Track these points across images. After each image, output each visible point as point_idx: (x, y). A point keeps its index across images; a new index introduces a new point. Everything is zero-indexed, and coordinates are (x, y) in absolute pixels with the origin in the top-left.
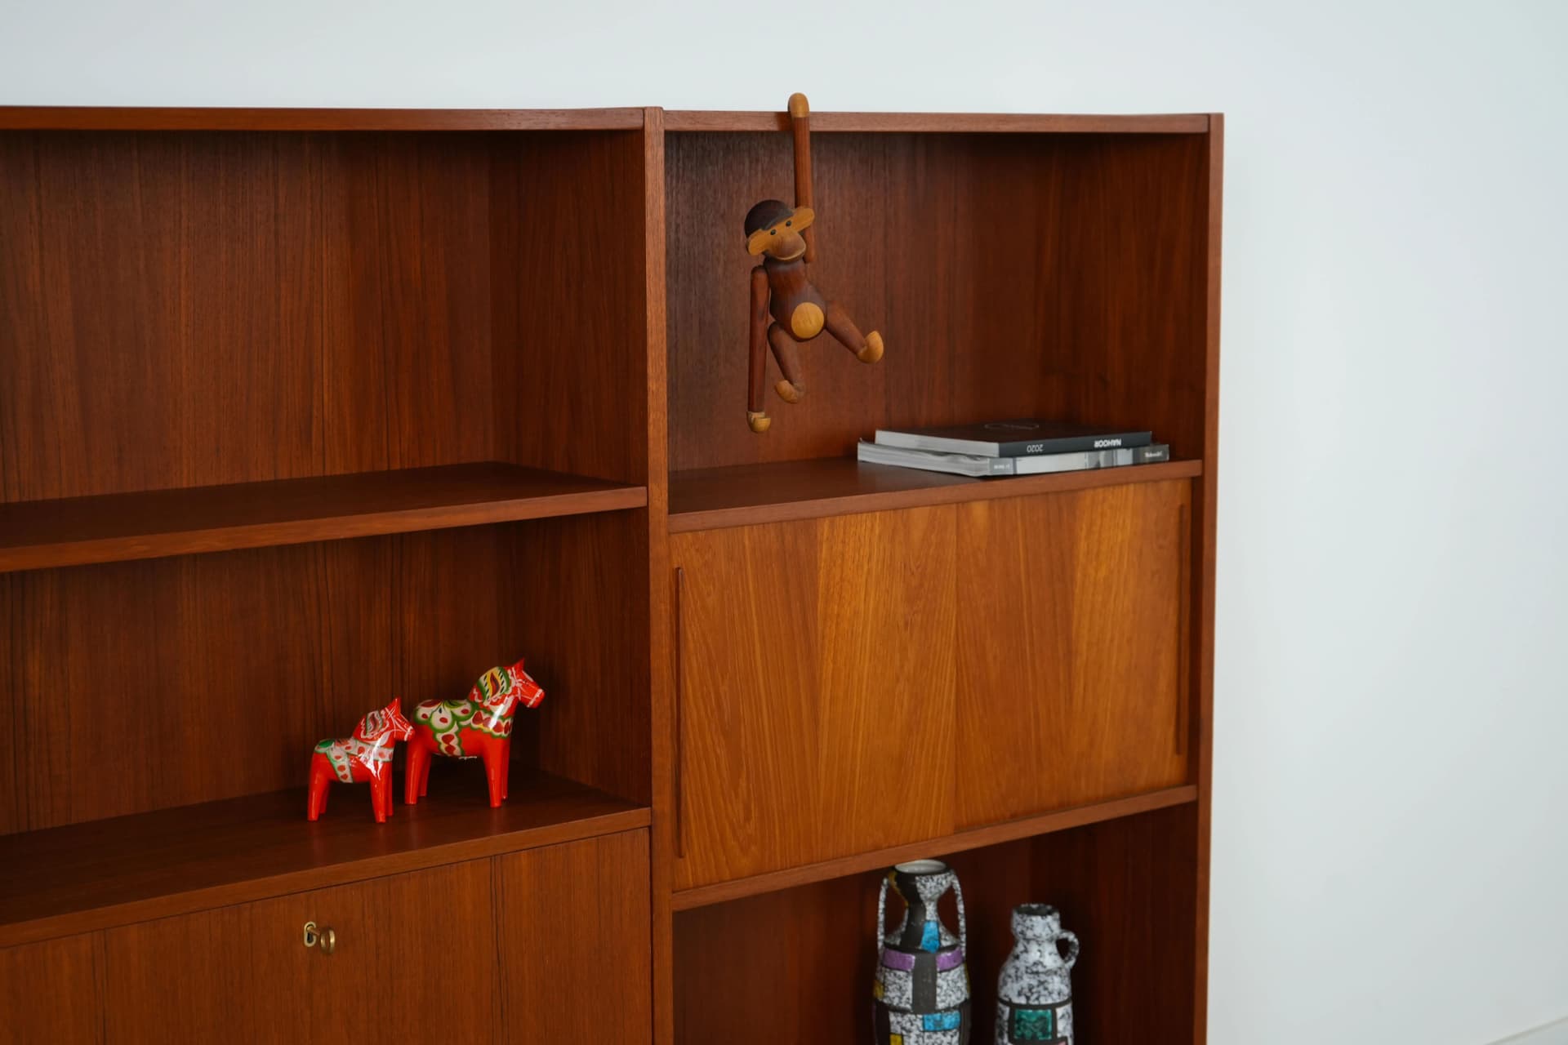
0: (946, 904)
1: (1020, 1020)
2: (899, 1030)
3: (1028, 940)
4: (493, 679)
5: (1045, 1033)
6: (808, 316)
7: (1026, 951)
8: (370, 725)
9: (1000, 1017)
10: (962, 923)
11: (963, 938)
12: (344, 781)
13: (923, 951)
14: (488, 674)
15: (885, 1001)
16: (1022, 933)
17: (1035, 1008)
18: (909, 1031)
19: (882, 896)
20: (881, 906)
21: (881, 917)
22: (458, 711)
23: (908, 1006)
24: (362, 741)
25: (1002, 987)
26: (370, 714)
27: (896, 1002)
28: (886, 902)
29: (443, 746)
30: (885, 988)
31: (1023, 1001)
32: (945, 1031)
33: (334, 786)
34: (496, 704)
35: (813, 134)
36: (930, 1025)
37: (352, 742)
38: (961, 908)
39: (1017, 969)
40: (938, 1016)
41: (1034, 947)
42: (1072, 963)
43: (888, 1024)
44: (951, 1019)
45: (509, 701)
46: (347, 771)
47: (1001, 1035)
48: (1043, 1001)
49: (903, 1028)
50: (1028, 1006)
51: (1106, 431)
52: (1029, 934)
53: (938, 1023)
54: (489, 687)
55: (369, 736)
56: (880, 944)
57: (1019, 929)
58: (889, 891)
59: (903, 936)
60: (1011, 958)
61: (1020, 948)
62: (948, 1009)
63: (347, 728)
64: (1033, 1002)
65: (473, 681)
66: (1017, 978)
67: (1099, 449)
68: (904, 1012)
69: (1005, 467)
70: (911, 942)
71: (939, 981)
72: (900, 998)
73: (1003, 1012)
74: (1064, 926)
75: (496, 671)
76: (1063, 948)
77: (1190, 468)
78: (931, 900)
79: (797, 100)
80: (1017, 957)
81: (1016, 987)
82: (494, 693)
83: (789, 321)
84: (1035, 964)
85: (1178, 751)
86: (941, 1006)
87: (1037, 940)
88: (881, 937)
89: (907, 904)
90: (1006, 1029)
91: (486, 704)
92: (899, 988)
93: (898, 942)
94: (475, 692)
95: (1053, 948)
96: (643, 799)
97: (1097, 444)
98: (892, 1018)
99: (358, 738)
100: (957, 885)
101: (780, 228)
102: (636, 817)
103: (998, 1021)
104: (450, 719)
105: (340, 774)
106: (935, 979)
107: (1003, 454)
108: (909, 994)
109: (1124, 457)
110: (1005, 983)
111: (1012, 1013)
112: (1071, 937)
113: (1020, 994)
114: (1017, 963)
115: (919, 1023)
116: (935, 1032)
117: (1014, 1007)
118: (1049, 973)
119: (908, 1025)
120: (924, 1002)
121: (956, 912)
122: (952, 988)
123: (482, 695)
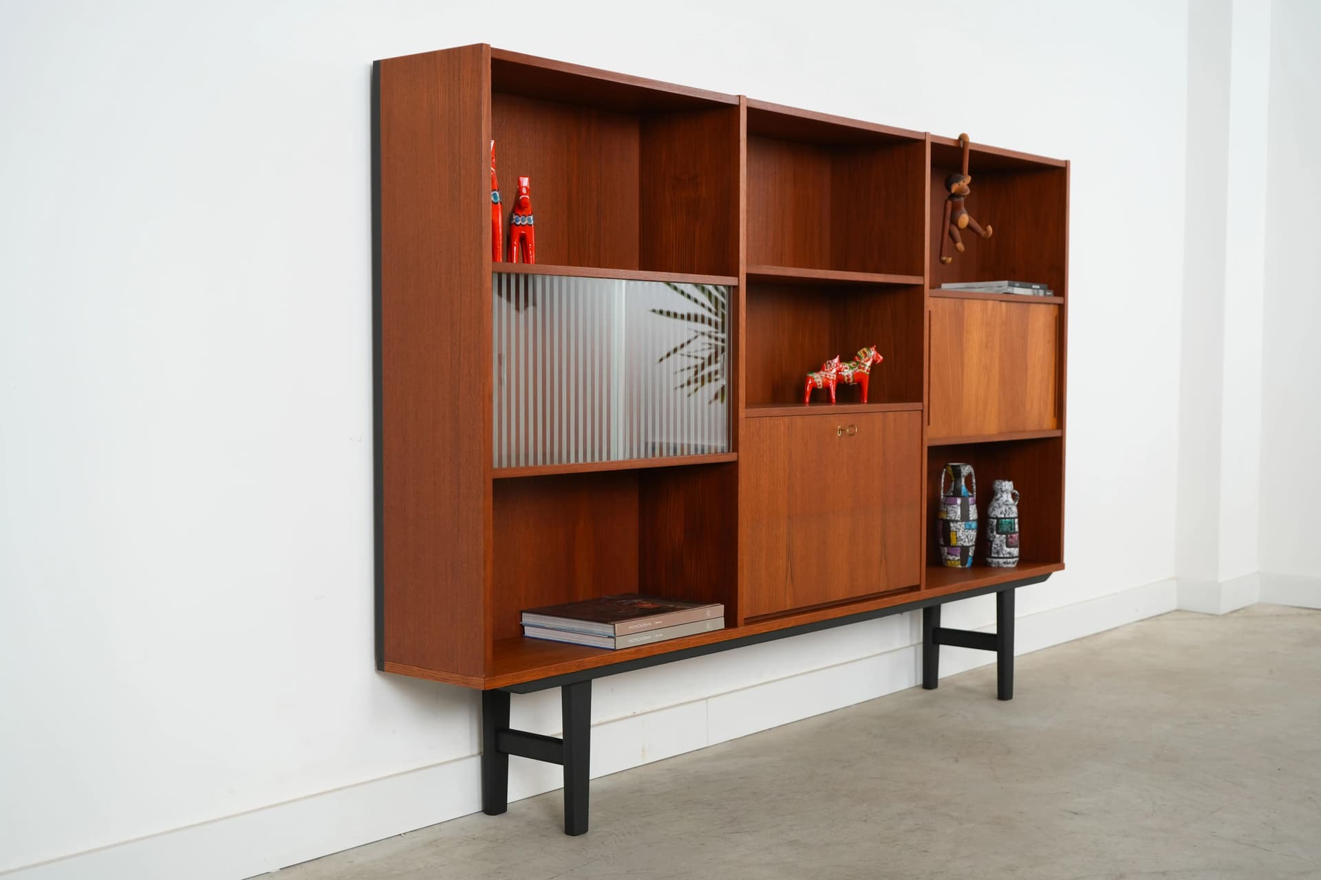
0: (968, 478)
1: (1002, 524)
2: (955, 530)
3: (1002, 492)
4: (864, 352)
5: (1011, 530)
6: (964, 219)
7: (1002, 496)
8: (829, 366)
9: (991, 525)
10: (975, 487)
11: (975, 493)
12: (819, 387)
13: (963, 497)
14: (862, 350)
15: (948, 518)
16: (1001, 489)
17: (1009, 518)
18: (959, 529)
19: (943, 476)
20: (943, 480)
21: (942, 485)
22: (851, 365)
23: (959, 519)
24: (827, 372)
25: (992, 513)
26: (827, 362)
27: (953, 518)
28: (945, 479)
29: (846, 378)
30: (947, 512)
31: (1003, 516)
32: (973, 529)
33: (815, 388)
34: (867, 361)
35: (971, 151)
36: (967, 527)
37: (821, 372)
38: (974, 481)
39: (999, 504)
40: (970, 523)
41: (1005, 495)
42: (1017, 503)
43: (949, 527)
44: (974, 525)
45: (871, 360)
46: (821, 383)
47: (992, 532)
48: (1011, 516)
49: (957, 528)
50: (1005, 518)
51: (1036, 282)
52: (1004, 489)
53: (970, 526)
54: (863, 355)
55: (828, 370)
56: (942, 497)
57: (999, 487)
58: (946, 473)
59: (953, 492)
60: (994, 500)
61: (999, 495)
62: (973, 520)
63: (818, 368)
64: (1007, 516)
65: (856, 354)
66: (1000, 507)
67: (1035, 289)
68: (957, 521)
69: (1010, 290)
70: (957, 493)
71: (970, 509)
72: (955, 516)
73: (993, 522)
74: (1014, 489)
75: (865, 349)
76: (1014, 496)
77: (1059, 300)
78: (964, 476)
79: (963, 138)
80: (998, 499)
81: (1000, 511)
82: (866, 357)
83: (957, 221)
84: (1006, 501)
85: (1055, 416)
86: (971, 519)
87: (1006, 491)
88: (942, 494)
89: (953, 479)
90: (995, 528)
91: (862, 362)
92: (955, 512)
93: (952, 494)
94: (856, 358)
95: (1010, 496)
96: (919, 399)
97: (1034, 286)
98: (952, 525)
99: (824, 370)
100: (972, 471)
101: (961, 183)
102: (917, 405)
103: (990, 527)
104: (848, 367)
105: (818, 384)
106: (969, 507)
107: (1009, 285)
108: (959, 513)
109: (1041, 293)
110: (994, 510)
111: (998, 522)
112: (1017, 492)
113: (1001, 513)
114: (999, 502)
115: (963, 526)
116: (969, 529)
117: (998, 519)
118: (1012, 505)
119: (959, 527)
120: (965, 517)
121: (972, 482)
122: (973, 513)
123: (860, 358)
